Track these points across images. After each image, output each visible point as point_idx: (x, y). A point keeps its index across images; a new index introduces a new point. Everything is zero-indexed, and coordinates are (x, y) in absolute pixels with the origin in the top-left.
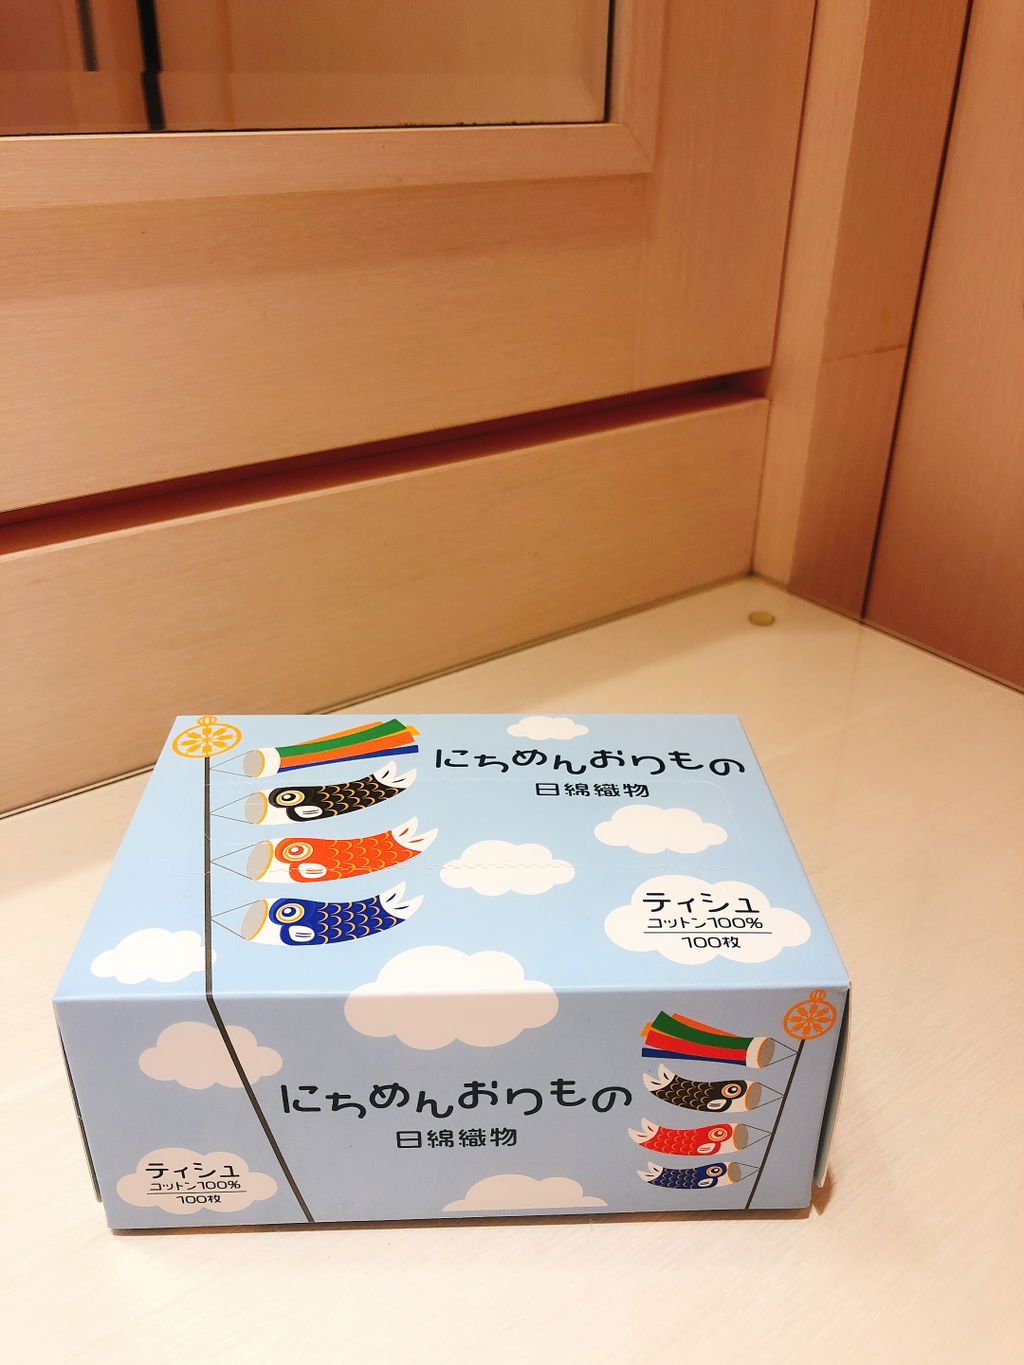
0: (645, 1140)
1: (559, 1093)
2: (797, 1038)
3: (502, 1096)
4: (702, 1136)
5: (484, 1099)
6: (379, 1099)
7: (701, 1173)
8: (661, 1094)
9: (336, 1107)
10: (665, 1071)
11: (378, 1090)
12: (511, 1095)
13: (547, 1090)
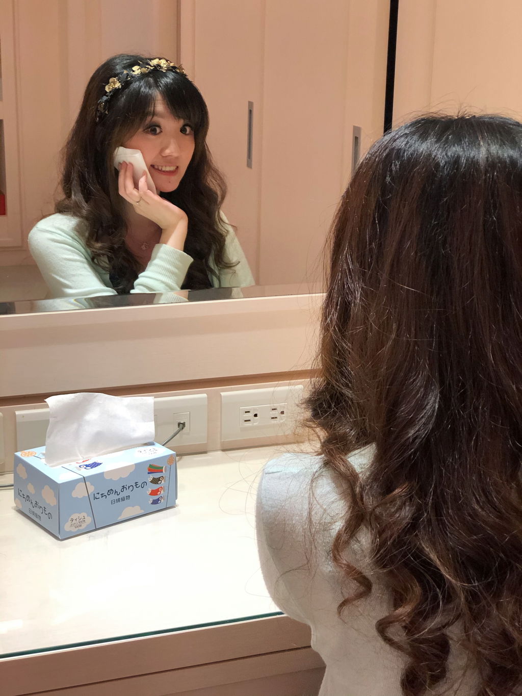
0: (150, 493)
1: (136, 485)
2: (170, 465)
3: (127, 488)
4: (158, 490)
5: (125, 489)
6: (109, 493)
7: (158, 500)
8: (151, 482)
9: (102, 497)
10: (151, 477)
11: (109, 491)
12: (129, 487)
13: (134, 485)
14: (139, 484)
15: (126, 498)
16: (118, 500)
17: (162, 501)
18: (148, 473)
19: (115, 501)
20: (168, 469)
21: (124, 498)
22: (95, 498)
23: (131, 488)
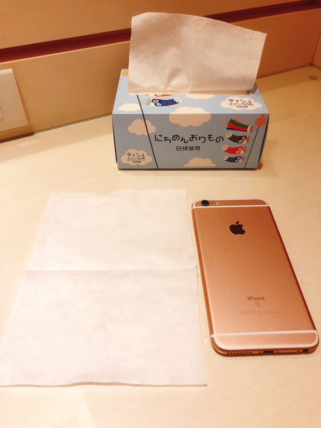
0: (226, 150)
1: (209, 138)
2: (258, 126)
3: (198, 139)
4: (236, 149)
5: (194, 139)
6: (174, 139)
7: (236, 158)
8: (229, 139)
9: (165, 140)
10: (231, 133)
11: (174, 136)
12: (200, 138)
13: (207, 137)
14: (214, 137)
15: (194, 148)
16: (186, 148)
18: (227, 129)
19: (181, 148)
20: (254, 129)
21: (193, 148)
22: (156, 140)
23: (203, 139)
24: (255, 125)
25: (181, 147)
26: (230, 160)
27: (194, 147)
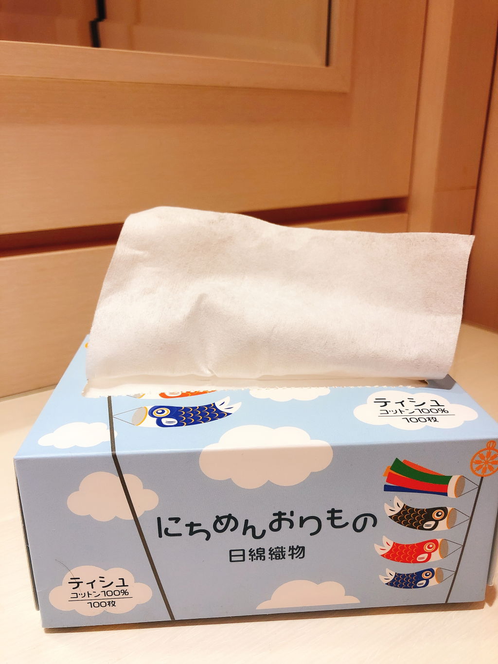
0: (385, 552)
1: (332, 519)
2: (479, 475)
3: (297, 522)
5: (285, 524)
6: (219, 527)
9: (192, 533)
11: (219, 519)
14: (348, 516)
15: (287, 553)
16: (258, 554)
17: (433, 582)
18: (387, 488)
19: (244, 555)
20: (469, 486)
21: (282, 552)
22: (162, 532)
24: (469, 475)
25: (244, 551)
26: (401, 581)
27: (287, 549)
